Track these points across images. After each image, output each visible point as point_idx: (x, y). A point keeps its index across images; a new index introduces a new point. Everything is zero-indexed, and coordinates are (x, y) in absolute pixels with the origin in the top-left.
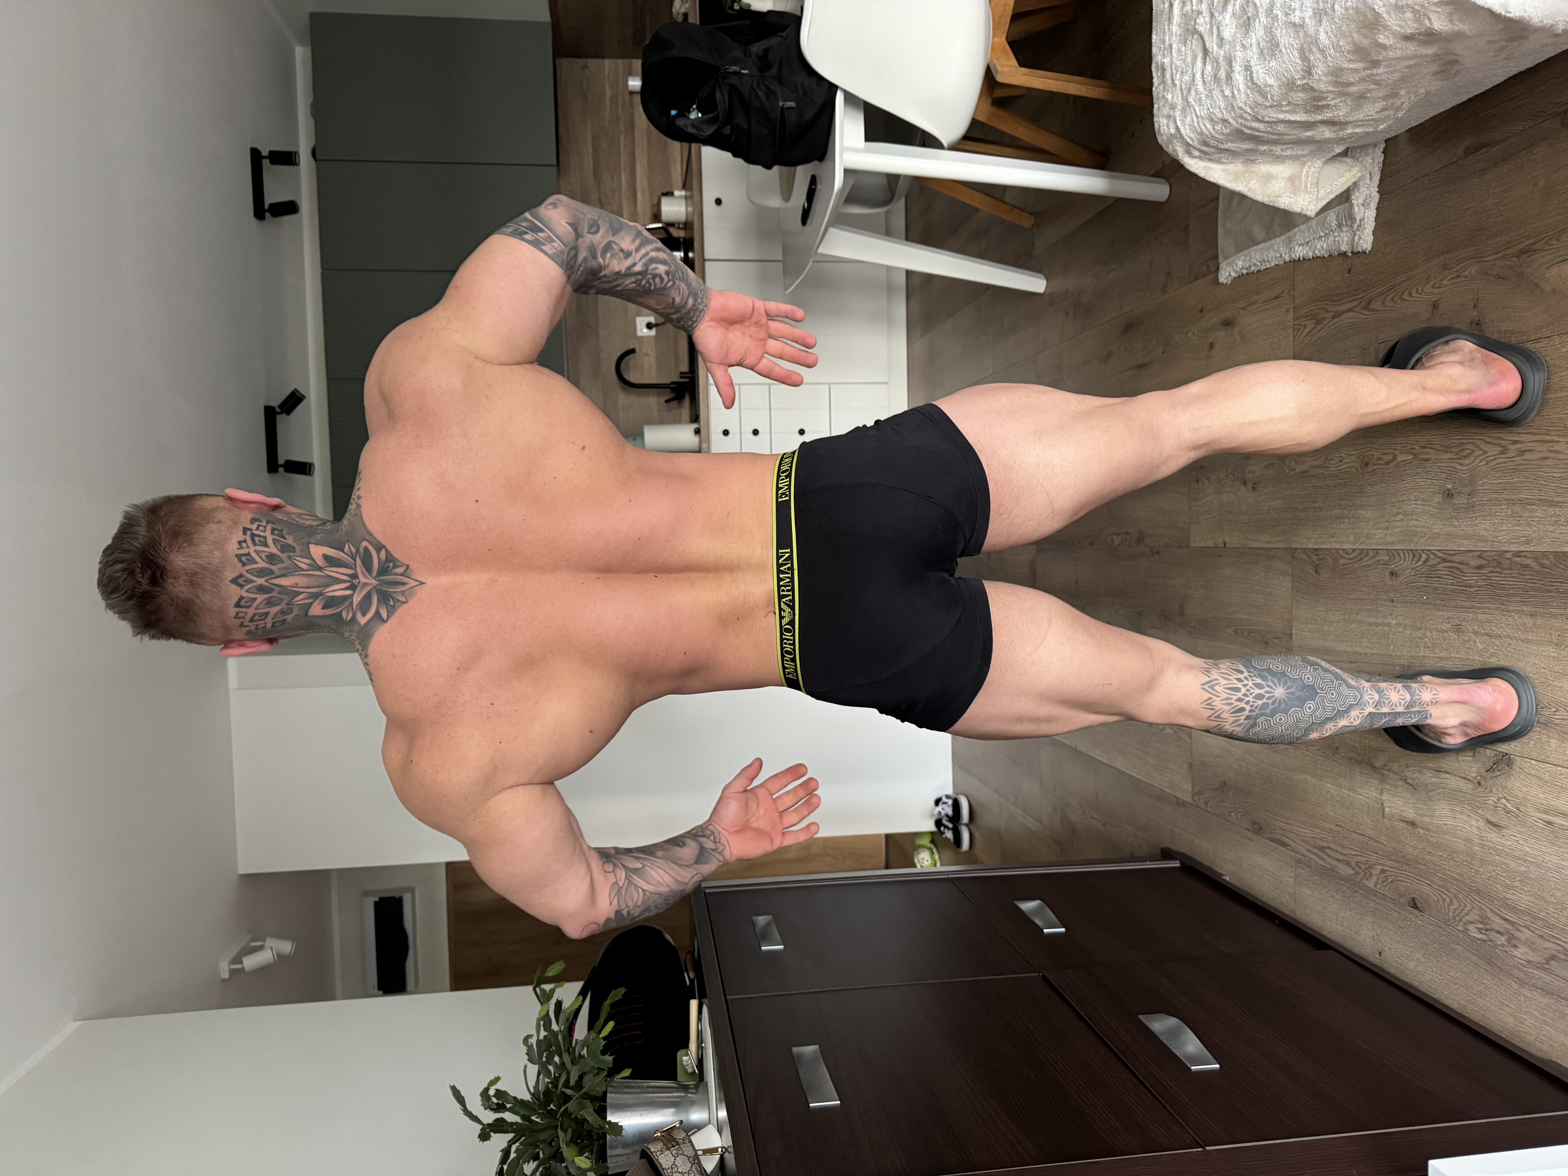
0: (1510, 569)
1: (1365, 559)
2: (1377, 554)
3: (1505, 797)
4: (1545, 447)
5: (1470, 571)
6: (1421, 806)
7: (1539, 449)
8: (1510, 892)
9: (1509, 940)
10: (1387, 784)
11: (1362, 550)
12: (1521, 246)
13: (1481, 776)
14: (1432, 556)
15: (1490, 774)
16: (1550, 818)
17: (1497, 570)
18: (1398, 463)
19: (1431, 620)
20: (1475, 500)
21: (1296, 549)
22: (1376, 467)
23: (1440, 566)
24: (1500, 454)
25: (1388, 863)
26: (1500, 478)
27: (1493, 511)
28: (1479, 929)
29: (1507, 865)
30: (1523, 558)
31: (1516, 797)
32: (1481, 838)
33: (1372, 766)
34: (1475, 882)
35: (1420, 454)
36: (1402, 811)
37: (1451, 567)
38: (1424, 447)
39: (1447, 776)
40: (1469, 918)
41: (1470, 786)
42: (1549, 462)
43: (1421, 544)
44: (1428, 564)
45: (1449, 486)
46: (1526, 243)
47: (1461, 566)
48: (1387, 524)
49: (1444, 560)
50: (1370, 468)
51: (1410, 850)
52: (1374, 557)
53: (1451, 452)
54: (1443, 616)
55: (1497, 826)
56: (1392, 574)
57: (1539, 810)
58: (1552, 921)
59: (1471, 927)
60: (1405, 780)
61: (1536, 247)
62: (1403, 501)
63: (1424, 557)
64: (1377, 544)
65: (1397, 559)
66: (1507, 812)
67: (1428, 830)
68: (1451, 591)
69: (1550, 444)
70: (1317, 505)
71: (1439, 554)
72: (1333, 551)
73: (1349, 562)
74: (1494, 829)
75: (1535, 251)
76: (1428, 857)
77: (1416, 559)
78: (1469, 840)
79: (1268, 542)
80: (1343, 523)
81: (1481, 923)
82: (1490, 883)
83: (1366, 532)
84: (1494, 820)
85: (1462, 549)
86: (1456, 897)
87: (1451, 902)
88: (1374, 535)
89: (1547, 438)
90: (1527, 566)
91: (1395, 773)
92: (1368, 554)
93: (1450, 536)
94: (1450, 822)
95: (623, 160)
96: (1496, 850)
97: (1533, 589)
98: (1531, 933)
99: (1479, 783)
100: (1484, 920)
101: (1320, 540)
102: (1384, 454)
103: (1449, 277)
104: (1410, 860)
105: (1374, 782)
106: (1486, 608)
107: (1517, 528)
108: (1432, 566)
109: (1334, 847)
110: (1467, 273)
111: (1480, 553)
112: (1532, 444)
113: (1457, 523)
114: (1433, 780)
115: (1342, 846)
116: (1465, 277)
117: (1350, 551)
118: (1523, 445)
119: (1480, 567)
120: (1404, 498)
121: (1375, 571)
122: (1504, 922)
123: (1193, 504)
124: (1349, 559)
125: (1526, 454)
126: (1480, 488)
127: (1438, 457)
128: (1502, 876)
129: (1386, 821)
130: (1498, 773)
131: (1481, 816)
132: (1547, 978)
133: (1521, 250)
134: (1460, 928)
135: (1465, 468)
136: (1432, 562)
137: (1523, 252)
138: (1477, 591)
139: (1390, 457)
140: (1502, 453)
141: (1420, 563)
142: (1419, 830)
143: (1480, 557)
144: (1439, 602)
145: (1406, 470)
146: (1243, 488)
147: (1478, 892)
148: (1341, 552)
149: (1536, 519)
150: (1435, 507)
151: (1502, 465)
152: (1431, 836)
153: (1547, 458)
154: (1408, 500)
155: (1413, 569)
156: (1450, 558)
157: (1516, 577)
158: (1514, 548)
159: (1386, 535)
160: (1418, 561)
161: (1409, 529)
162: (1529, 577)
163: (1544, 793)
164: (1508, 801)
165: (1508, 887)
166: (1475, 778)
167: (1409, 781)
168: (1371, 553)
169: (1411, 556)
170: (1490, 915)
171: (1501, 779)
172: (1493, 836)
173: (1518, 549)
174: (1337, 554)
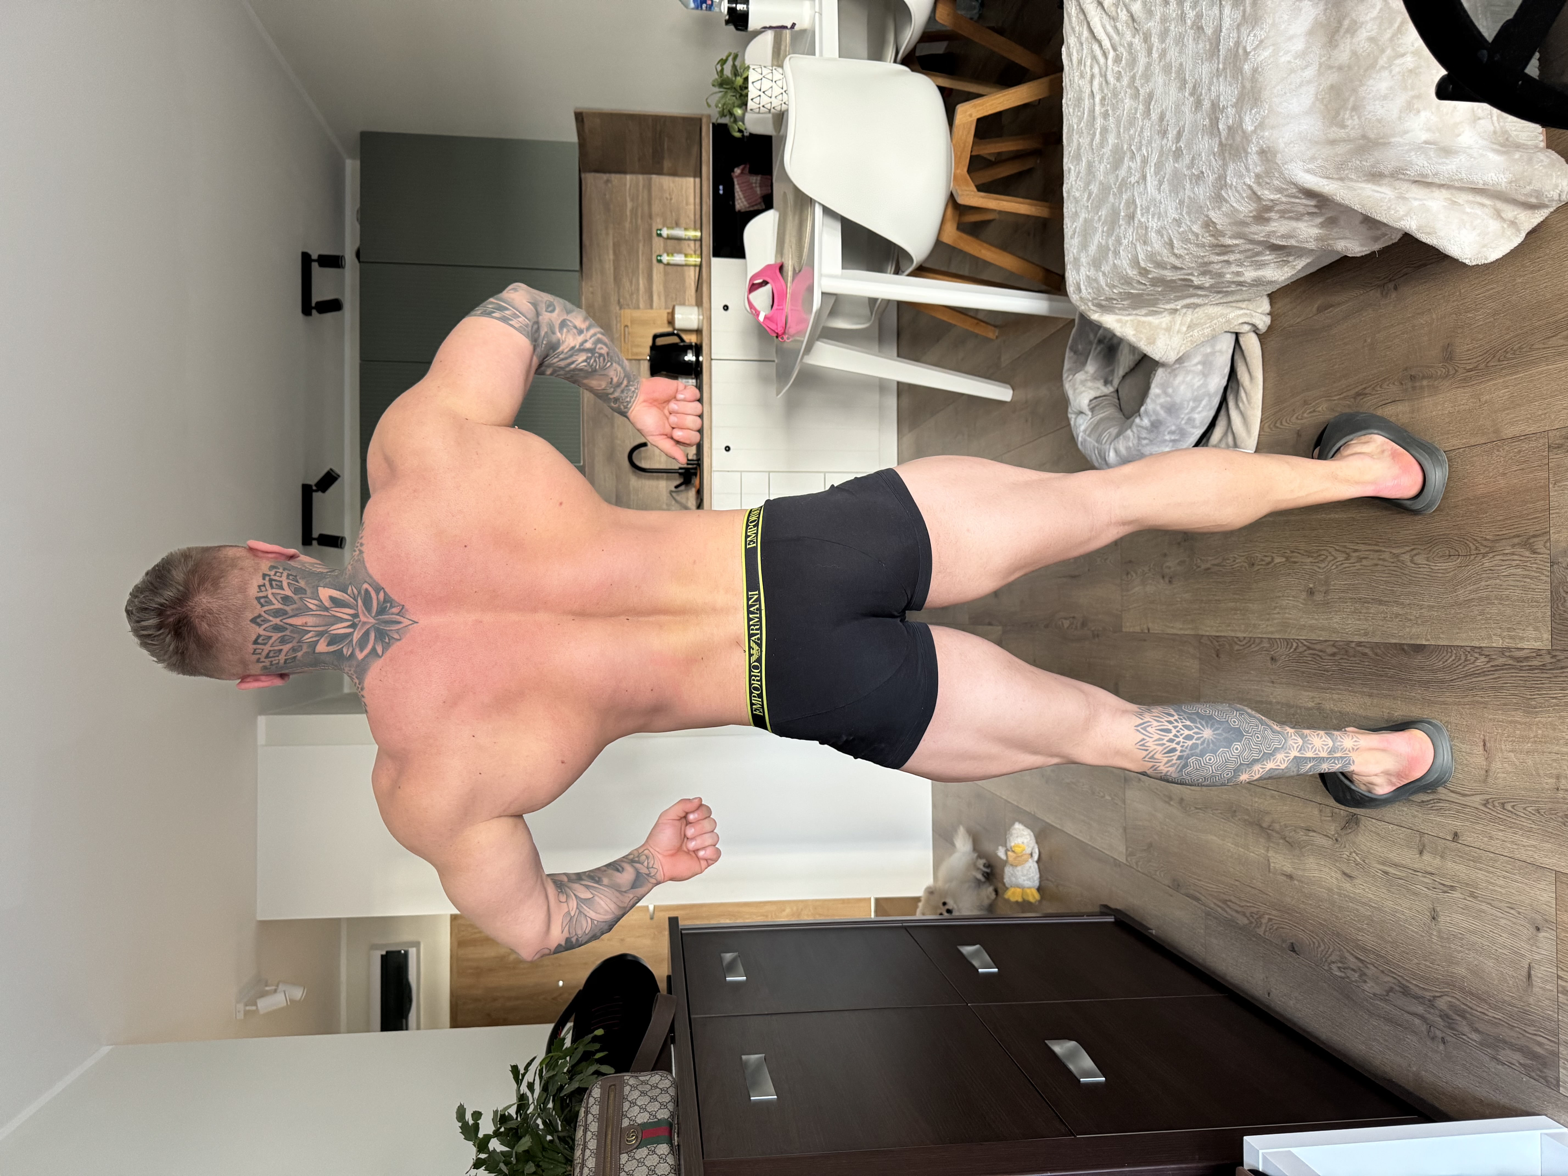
0: (1354, 656)
1: (1253, 646)
2: (1262, 641)
3: (1355, 852)
4: (1376, 555)
5: (1327, 658)
6: (1296, 861)
7: (1371, 557)
8: (1360, 934)
9: (1360, 976)
10: (1273, 842)
11: (1251, 638)
12: (1357, 390)
13: (1338, 833)
14: (1300, 645)
15: (1344, 832)
16: (1385, 868)
17: (1346, 657)
18: (1275, 565)
19: (1300, 699)
20: (1329, 597)
21: (1202, 636)
22: (1259, 567)
23: (1306, 653)
24: (1345, 560)
25: (1274, 912)
26: (1346, 580)
27: (1342, 607)
28: (1339, 968)
29: (1357, 910)
30: (1363, 648)
31: (1362, 850)
32: (1339, 888)
33: (1261, 827)
34: (1335, 927)
35: (1291, 557)
36: (1283, 866)
37: (1314, 654)
38: (1292, 552)
39: (1314, 834)
40: (1333, 958)
41: (1330, 842)
42: (1379, 568)
43: (1293, 635)
44: (1298, 651)
45: (1311, 586)
46: (1361, 387)
47: (1320, 654)
48: (1268, 616)
49: (1309, 648)
50: (1256, 568)
51: (1289, 900)
52: (1259, 644)
53: (1312, 557)
54: (1308, 696)
55: (1350, 877)
56: (1272, 659)
57: (1379, 863)
58: (1390, 957)
59: (1333, 966)
60: (1284, 839)
61: (1367, 391)
62: (1280, 597)
63: (1295, 645)
64: (1262, 633)
65: (1276, 646)
66: (1357, 865)
67: (1302, 882)
68: (1314, 674)
69: (1379, 553)
70: (1217, 598)
71: (1306, 643)
72: (1229, 638)
73: (1241, 648)
74: (1348, 879)
75: (1366, 394)
76: (1302, 906)
77: (1289, 646)
78: (1330, 890)
79: (1181, 629)
80: (1236, 614)
81: (1341, 962)
82: (1347, 926)
83: (1253, 622)
84: (1348, 872)
85: (1321, 639)
86: (1323, 940)
87: (1319, 946)
88: (1259, 625)
89: (1377, 548)
90: (1365, 654)
91: (1278, 833)
92: (1254, 641)
93: (1313, 628)
94: (1317, 874)
95: (641, 266)
96: (1349, 897)
97: (1370, 674)
98: (1375, 969)
99: (1337, 840)
100: (1342, 960)
101: (1220, 628)
102: (1266, 556)
103: (1308, 411)
104: (1289, 909)
105: (1262, 840)
106: (1339, 689)
107: (1358, 622)
108: (1301, 653)
109: (1233, 898)
110: (1320, 408)
111: (1332, 643)
112: (1367, 553)
113: (1317, 617)
114: (1304, 838)
115: (1239, 898)
116: (1319, 412)
117: (1242, 639)
118: (1361, 553)
119: (1334, 655)
120: (1280, 594)
121: (1260, 656)
122: (1356, 961)
123: (1124, 593)
124: (1241, 646)
125: (1363, 560)
126: (1332, 588)
127: (1303, 561)
128: (1354, 920)
129: (1271, 875)
130: (1350, 831)
131: (1338, 869)
132: (1388, 1008)
133: (1357, 392)
134: (1326, 968)
135: (1321, 571)
136: (1300, 650)
137: (1358, 394)
138: (1332, 674)
139: (1269, 559)
140: (1347, 559)
141: (1292, 650)
142: (1296, 882)
143: (1334, 646)
144: (1305, 684)
145: (1280, 571)
146: (1161, 581)
147: (1338, 935)
148: (1235, 639)
149: (1371, 615)
150: (1302, 604)
151: (1347, 569)
152: (1304, 887)
153: (1377, 565)
154: (1283, 596)
155: (1287, 655)
156: (1312, 646)
157: (1358, 664)
158: (1357, 639)
159: (1267, 626)
160: (1291, 648)
161: (1284, 621)
162: (1367, 664)
163: (1381, 847)
164: (1357, 854)
165: (1359, 930)
166: (1333, 835)
167: (1287, 839)
168: (1257, 641)
169: (1285, 643)
170: (1347, 955)
171: (1352, 836)
172: (1347, 885)
173: (1359, 640)
174: (1233, 641)
